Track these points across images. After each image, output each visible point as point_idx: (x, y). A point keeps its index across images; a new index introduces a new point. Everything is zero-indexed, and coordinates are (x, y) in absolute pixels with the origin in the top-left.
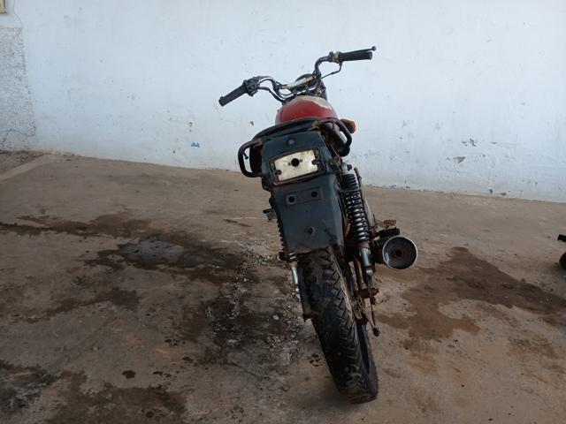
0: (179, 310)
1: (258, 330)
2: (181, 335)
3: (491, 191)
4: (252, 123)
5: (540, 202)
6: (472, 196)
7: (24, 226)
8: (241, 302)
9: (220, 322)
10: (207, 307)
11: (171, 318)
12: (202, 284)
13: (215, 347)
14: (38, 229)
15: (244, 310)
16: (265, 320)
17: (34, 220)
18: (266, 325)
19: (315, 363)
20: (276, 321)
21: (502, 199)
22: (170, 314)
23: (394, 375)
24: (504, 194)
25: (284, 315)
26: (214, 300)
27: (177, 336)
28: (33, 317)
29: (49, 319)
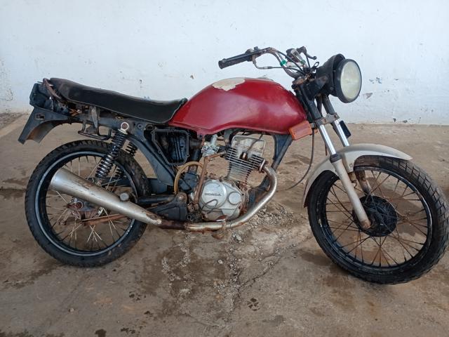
0: (140, 264)
1: (206, 276)
2: (142, 289)
3: (395, 120)
4: (192, 77)
5: (436, 126)
6: (380, 125)
7: (9, 189)
8: (191, 249)
9: (174, 271)
10: (162, 258)
11: (134, 272)
12: (158, 235)
13: (171, 298)
14: (20, 190)
15: (194, 256)
16: (211, 265)
17: (17, 182)
18: (213, 271)
19: (254, 307)
20: (221, 265)
21: (404, 126)
22: (133, 268)
23: (319, 314)
24: (405, 122)
25: (228, 259)
26: (169, 251)
27: (139, 289)
28: (20, 282)
29: (33, 283)
